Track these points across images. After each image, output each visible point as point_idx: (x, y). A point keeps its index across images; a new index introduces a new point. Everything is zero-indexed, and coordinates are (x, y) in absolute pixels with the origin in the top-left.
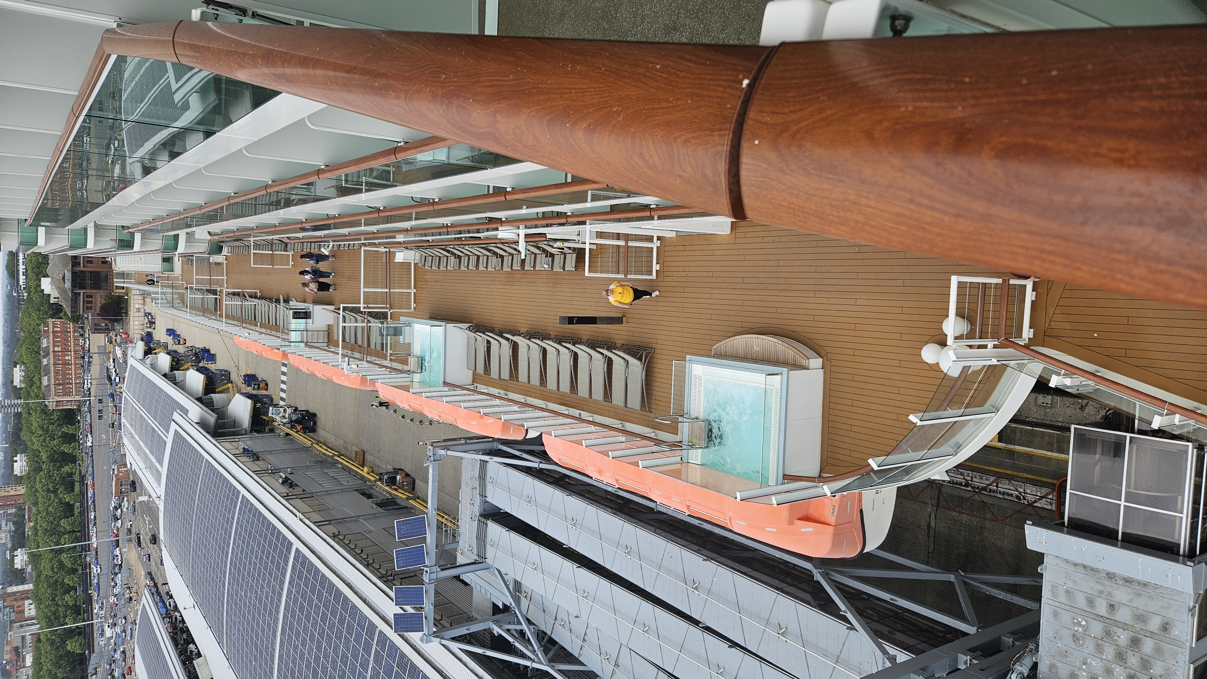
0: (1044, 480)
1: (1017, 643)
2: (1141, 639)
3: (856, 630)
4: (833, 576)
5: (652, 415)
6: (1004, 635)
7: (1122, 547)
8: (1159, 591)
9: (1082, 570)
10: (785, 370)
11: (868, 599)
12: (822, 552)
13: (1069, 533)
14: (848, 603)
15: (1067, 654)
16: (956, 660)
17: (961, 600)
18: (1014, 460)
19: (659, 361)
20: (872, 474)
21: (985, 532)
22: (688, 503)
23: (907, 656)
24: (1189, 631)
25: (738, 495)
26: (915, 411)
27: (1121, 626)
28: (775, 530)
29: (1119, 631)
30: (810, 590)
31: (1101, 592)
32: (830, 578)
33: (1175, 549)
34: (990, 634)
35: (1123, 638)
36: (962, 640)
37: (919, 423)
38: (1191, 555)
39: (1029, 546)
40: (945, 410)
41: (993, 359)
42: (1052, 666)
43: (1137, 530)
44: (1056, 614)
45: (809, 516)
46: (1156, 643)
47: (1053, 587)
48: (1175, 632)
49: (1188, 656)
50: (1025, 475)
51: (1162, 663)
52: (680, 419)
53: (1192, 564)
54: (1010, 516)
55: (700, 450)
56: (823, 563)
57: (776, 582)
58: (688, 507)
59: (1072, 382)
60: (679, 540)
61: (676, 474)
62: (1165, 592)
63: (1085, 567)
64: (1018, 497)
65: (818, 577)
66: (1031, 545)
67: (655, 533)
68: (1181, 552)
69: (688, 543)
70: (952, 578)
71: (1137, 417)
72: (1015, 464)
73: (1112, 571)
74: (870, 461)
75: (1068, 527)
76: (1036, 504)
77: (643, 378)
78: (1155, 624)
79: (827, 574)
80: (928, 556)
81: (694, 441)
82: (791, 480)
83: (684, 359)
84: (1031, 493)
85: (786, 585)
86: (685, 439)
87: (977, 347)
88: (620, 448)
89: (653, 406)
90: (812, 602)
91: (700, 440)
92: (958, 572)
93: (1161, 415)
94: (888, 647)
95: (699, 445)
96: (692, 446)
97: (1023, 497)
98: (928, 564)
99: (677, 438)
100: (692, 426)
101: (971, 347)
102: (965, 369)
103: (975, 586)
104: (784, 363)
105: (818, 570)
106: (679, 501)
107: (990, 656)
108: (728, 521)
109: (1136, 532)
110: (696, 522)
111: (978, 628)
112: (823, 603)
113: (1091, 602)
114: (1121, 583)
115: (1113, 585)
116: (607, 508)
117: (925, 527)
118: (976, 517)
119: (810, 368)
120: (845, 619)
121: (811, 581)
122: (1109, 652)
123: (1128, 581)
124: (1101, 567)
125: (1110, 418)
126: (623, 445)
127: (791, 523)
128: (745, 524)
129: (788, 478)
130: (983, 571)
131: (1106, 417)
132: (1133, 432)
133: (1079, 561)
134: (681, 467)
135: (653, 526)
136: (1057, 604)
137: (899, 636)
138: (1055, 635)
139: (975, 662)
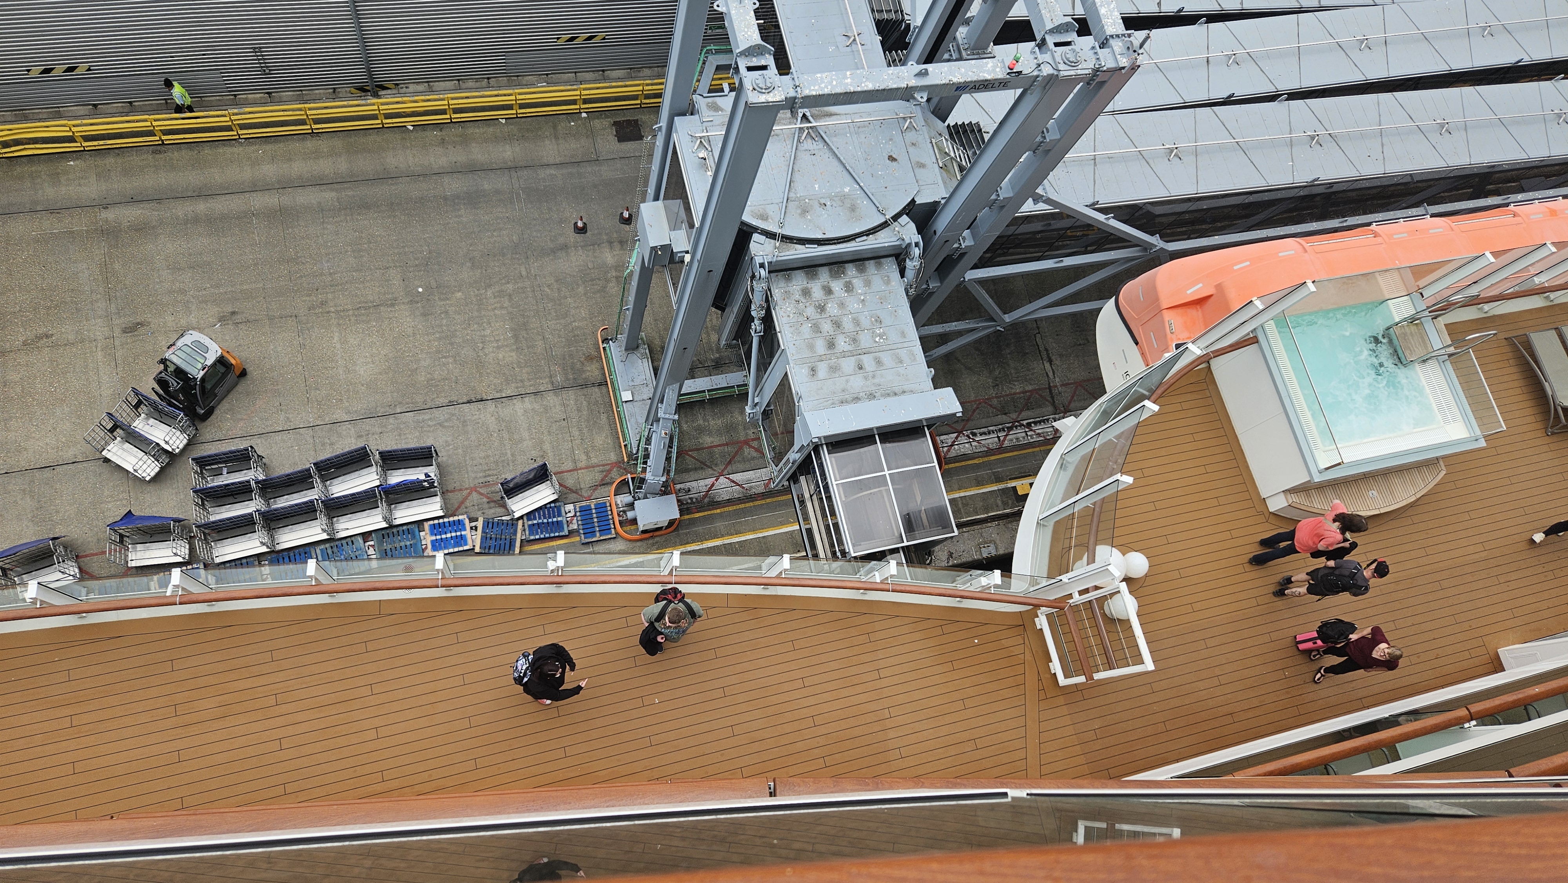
0: (957, 465)
1: (924, 286)
2: (828, 350)
3: (1087, 206)
4: (1139, 251)
5: (1502, 336)
6: (939, 287)
7: (871, 429)
8: (830, 402)
9: (896, 389)
10: (1317, 478)
11: (1086, 247)
12: (1163, 273)
13: (920, 421)
14: (1108, 230)
15: (880, 301)
16: (974, 236)
17: (990, 300)
18: (994, 473)
19: (1532, 419)
20: (1147, 393)
21: (992, 383)
22: (1379, 240)
23: (1022, 211)
24: (795, 378)
25: (1312, 287)
26: (1130, 488)
27: (847, 353)
28: (1236, 268)
29: (847, 348)
30: (1158, 220)
31: (874, 377)
32: (1140, 246)
33: (830, 448)
34: (952, 281)
35: (842, 344)
36: (975, 260)
37: (1118, 476)
38: (816, 448)
39: (950, 390)
40: (1094, 504)
41: (1067, 581)
42: (888, 282)
43: (865, 451)
44: (903, 334)
45: (1198, 307)
46: (815, 353)
47: (915, 360)
48: (805, 371)
49: (788, 354)
50: (976, 461)
51: (805, 337)
52: (1452, 350)
53: (814, 440)
54: (974, 411)
55: (1397, 320)
56: (1156, 260)
57: (1205, 205)
58: (1376, 235)
59: (980, 582)
60: (1368, 185)
61: (1419, 271)
62: (826, 404)
63: (896, 394)
64: (974, 434)
65: (1155, 240)
66: (948, 392)
67: (1411, 175)
68: (825, 447)
69: (1351, 188)
70: (1008, 318)
71: (905, 565)
72: (991, 470)
73: (872, 402)
74: (1156, 408)
75: (923, 426)
76: (955, 435)
77: (1546, 384)
78: (822, 369)
79: (1145, 249)
80: (1038, 328)
81: (1413, 328)
82: (1245, 340)
83: (1487, 438)
84: (964, 446)
85: (1191, 209)
86: (1429, 326)
87: (1090, 590)
88: (1537, 265)
89: (1507, 349)
90: (1149, 208)
91: (1405, 334)
92: (1004, 328)
93: (892, 576)
94: (1045, 208)
95: (1403, 326)
96: (1412, 320)
97: (969, 438)
98: (1036, 321)
99: (1442, 321)
100: (1426, 348)
101: (1097, 588)
102: (1092, 560)
103: (982, 321)
104: (1322, 487)
105: (1158, 248)
106: (1395, 236)
107: (945, 258)
108: (1307, 246)
109: (866, 449)
110: (1351, 221)
111: (964, 281)
112: (1137, 214)
113: (879, 362)
114: (861, 394)
115: (867, 390)
116: (1510, 167)
117: (1053, 358)
118: (1007, 395)
119: (1282, 494)
120: (1104, 211)
121: (1160, 231)
122: (848, 324)
123: (857, 399)
124: (882, 400)
125: (926, 554)
126: (1533, 271)
127: (1219, 287)
128: (1280, 254)
129: (1251, 340)
130: (979, 341)
131: (930, 554)
132: (903, 548)
133: (902, 397)
134: (1418, 283)
135: (1418, 182)
136: (905, 345)
137: (1038, 226)
138: (896, 314)
139: (956, 245)
